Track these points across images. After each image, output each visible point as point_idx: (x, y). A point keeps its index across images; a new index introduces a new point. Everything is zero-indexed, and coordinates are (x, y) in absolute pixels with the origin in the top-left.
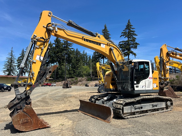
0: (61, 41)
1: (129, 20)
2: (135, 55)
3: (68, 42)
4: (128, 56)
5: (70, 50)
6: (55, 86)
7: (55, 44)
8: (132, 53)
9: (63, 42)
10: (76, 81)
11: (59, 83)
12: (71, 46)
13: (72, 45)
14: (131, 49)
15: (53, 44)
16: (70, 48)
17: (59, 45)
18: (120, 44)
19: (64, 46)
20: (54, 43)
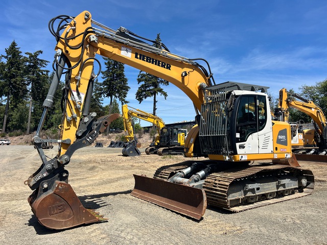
0: (21, 53)
1: (158, 35)
2: (165, 95)
3: (38, 58)
4: (153, 96)
5: (43, 74)
6: (8, 144)
7: (6, 57)
8: (161, 91)
9: (28, 56)
10: (54, 135)
11: (14, 139)
12: (44, 65)
13: (46, 64)
14: (160, 84)
15: (3, 56)
16: (41, 69)
17: (17, 62)
18: (142, 73)
19: (28, 64)
20: (6, 55)
